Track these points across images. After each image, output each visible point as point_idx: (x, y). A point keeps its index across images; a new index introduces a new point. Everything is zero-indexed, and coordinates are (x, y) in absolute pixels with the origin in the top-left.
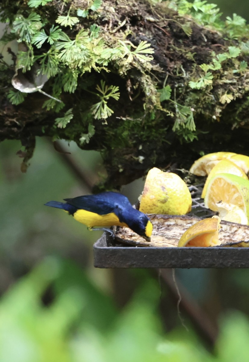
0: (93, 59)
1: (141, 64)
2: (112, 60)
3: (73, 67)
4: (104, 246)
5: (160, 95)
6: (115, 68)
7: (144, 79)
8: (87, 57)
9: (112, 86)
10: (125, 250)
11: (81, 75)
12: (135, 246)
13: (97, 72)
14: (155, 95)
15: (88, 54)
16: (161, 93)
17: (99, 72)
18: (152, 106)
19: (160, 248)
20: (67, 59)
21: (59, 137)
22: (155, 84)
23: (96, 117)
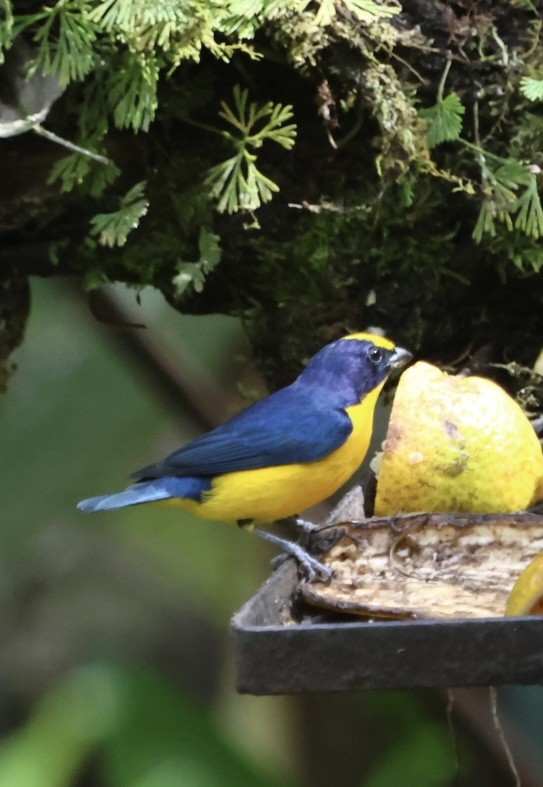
0: (206, 18)
1: (362, 27)
2: (266, 19)
3: (140, 48)
4: (265, 625)
5: (429, 125)
6: (280, 44)
7: (373, 77)
8: (185, 13)
9: (271, 104)
10: (333, 632)
11: (170, 73)
12: (365, 619)
13: (221, 59)
14: (411, 127)
15: (188, 5)
16: (431, 121)
17: (227, 60)
18: (402, 164)
19: (448, 622)
20: (121, 23)
21: (105, 277)
22: (412, 91)
23: (222, 207)
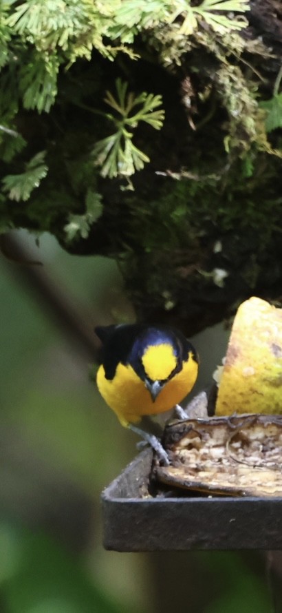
0: (97, 26)
1: (218, 37)
2: (143, 28)
3: (45, 47)
4: (129, 497)
5: (267, 114)
6: (153, 48)
7: (224, 76)
8: (81, 21)
9: (145, 94)
10: (180, 505)
11: (68, 67)
12: (206, 495)
13: (107, 59)
14: (254, 116)
15: (84, 16)
16: (268, 111)
17: (111, 59)
18: (245, 144)
19: (270, 499)
20: (31, 28)
21: (12, 224)
22: (253, 87)
23: (104, 173)
